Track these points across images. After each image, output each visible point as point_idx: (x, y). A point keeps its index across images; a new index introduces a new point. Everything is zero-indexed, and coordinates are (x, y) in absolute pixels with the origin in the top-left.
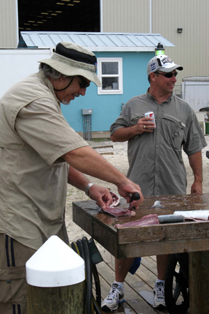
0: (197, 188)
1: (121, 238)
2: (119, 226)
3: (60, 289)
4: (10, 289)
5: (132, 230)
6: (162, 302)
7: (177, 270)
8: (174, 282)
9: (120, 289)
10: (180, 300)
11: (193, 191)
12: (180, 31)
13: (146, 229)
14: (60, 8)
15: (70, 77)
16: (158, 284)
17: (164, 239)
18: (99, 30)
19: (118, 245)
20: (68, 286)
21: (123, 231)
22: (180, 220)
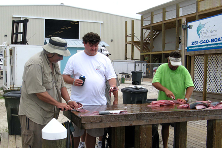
0: (116, 103)
1: (83, 120)
2: (82, 116)
3: (56, 141)
7: (107, 137)
8: (106, 142)
9: (83, 144)
11: (114, 103)
12: (112, 41)
13: (93, 117)
14: (62, 30)
15: (52, 54)
16: (99, 143)
17: (101, 122)
18: (78, 39)
19: (82, 124)
20: (59, 140)
21: (84, 117)
22: (108, 114)
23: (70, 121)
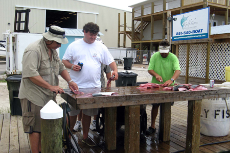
1: (77, 101)
2: (77, 97)
3: (53, 120)
4: (29, 120)
5: (82, 99)
6: (95, 128)
7: (101, 116)
8: (100, 121)
9: (79, 123)
10: (102, 127)
12: (106, 30)
13: (87, 98)
16: (94, 121)
17: (94, 102)
18: (76, 28)
21: (79, 99)
22: (100, 95)
23: (66, 102)
